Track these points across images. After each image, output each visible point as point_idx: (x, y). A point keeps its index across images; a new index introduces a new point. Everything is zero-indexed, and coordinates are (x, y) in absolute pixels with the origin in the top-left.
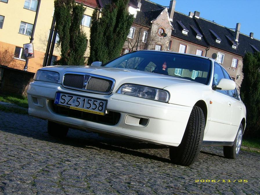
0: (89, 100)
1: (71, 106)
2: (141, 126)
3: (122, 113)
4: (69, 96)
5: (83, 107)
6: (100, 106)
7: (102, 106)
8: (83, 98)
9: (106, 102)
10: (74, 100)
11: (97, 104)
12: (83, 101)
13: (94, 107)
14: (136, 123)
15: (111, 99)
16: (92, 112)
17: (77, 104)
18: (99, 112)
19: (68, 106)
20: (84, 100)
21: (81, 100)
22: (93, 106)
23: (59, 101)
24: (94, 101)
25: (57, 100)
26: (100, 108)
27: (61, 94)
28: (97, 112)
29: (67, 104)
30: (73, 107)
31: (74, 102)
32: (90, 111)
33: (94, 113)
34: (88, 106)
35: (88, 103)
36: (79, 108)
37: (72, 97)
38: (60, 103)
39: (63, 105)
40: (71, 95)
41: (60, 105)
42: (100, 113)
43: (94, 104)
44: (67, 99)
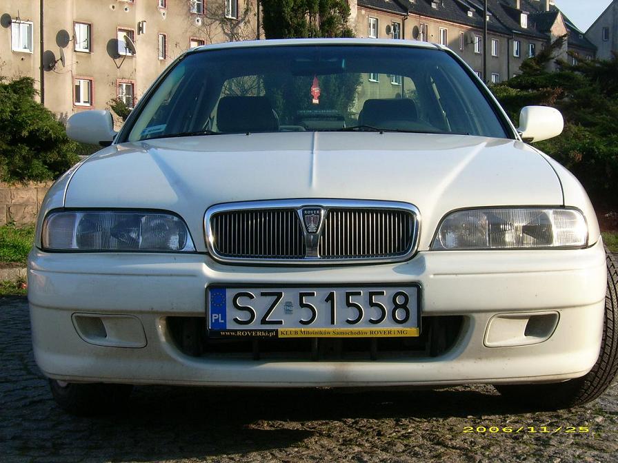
0: (348, 295)
1: (280, 329)
2: (532, 340)
3: (475, 315)
4: (263, 294)
5: (333, 322)
6: (397, 306)
7: (404, 306)
8: (326, 292)
9: (416, 289)
10: (288, 304)
11: (384, 301)
12: (327, 300)
13: (374, 314)
14: (515, 333)
15: (432, 276)
16: (371, 332)
17: (305, 315)
18: (399, 328)
19: (269, 331)
20: (330, 298)
21: (317, 300)
22: (371, 313)
23: (224, 317)
24: (371, 294)
25: (216, 316)
26: (399, 315)
27: (230, 294)
28: (388, 329)
29: (264, 321)
30: (289, 328)
31: (288, 312)
32: (363, 330)
33: (379, 336)
34: (351, 314)
35: (349, 305)
36: (316, 329)
37: (279, 295)
38: (231, 326)
39: (247, 331)
40: (273, 290)
41: (236, 331)
42: (402, 332)
43: (372, 304)
44: (258, 304)
